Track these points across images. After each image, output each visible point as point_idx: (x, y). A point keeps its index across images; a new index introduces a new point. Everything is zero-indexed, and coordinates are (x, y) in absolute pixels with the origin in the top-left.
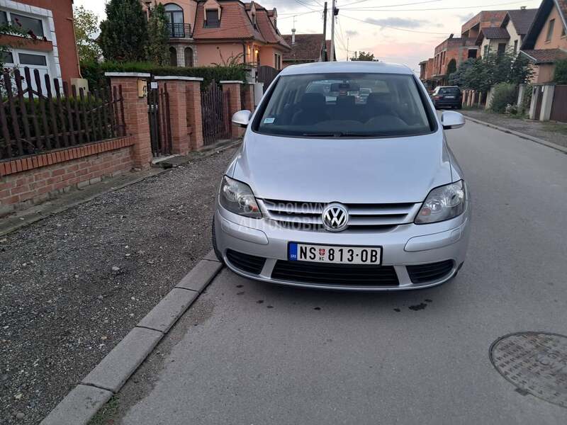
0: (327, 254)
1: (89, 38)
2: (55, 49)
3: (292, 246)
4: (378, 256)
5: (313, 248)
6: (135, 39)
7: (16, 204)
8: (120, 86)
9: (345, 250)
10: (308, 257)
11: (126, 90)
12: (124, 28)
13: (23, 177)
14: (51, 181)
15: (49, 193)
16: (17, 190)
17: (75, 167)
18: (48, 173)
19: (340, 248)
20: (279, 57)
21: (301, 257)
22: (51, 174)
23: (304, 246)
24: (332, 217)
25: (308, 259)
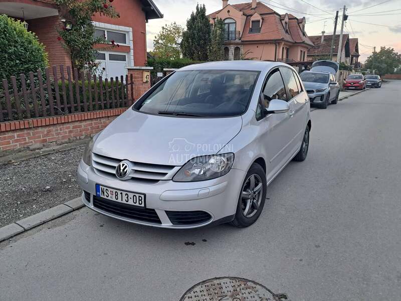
0: (114, 195)
1: (177, 42)
2: (132, 51)
3: (97, 186)
4: (143, 200)
5: (107, 190)
6: (202, 42)
7: (45, 144)
8: (131, 75)
9: (124, 193)
10: (105, 195)
11: (135, 78)
12: (196, 35)
13: (51, 128)
14: (70, 132)
15: (69, 139)
16: (47, 135)
17: (90, 124)
18: (69, 127)
19: (121, 192)
20: (304, 53)
21: (102, 195)
22: (71, 127)
23: (103, 188)
25: (105, 197)
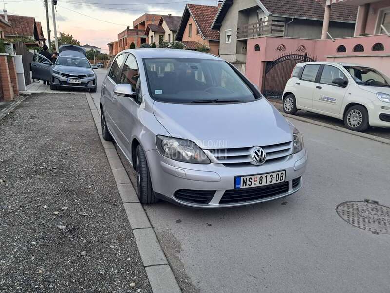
0: (258, 180)
3: (237, 179)
4: (284, 176)
5: (251, 178)
9: (268, 175)
10: (247, 184)
19: (270, 174)
21: (243, 186)
23: (245, 178)
24: (258, 156)
25: (248, 186)
